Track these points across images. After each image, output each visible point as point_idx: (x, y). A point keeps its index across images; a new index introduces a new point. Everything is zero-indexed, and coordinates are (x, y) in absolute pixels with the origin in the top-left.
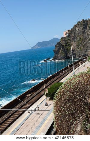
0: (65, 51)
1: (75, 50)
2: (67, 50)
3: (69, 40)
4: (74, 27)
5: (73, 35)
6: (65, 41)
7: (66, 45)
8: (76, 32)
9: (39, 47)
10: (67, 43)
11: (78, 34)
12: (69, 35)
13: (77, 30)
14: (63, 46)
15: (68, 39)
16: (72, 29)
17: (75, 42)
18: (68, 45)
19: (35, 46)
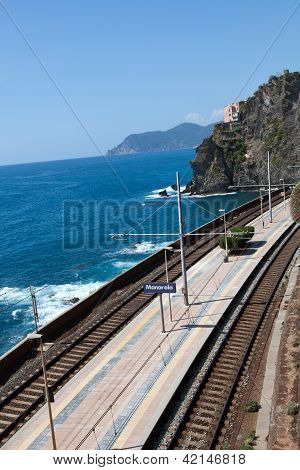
0: (226, 167)
1: (258, 164)
2: (233, 163)
3: (239, 131)
4: (256, 93)
5: (252, 117)
6: (228, 135)
7: (229, 149)
8: (264, 108)
9: (132, 151)
10: (232, 143)
11: (270, 115)
12: (241, 117)
13: (267, 102)
14: (221, 149)
15: (237, 128)
16: (251, 100)
17: (259, 141)
18: (238, 148)
19: (120, 146)
